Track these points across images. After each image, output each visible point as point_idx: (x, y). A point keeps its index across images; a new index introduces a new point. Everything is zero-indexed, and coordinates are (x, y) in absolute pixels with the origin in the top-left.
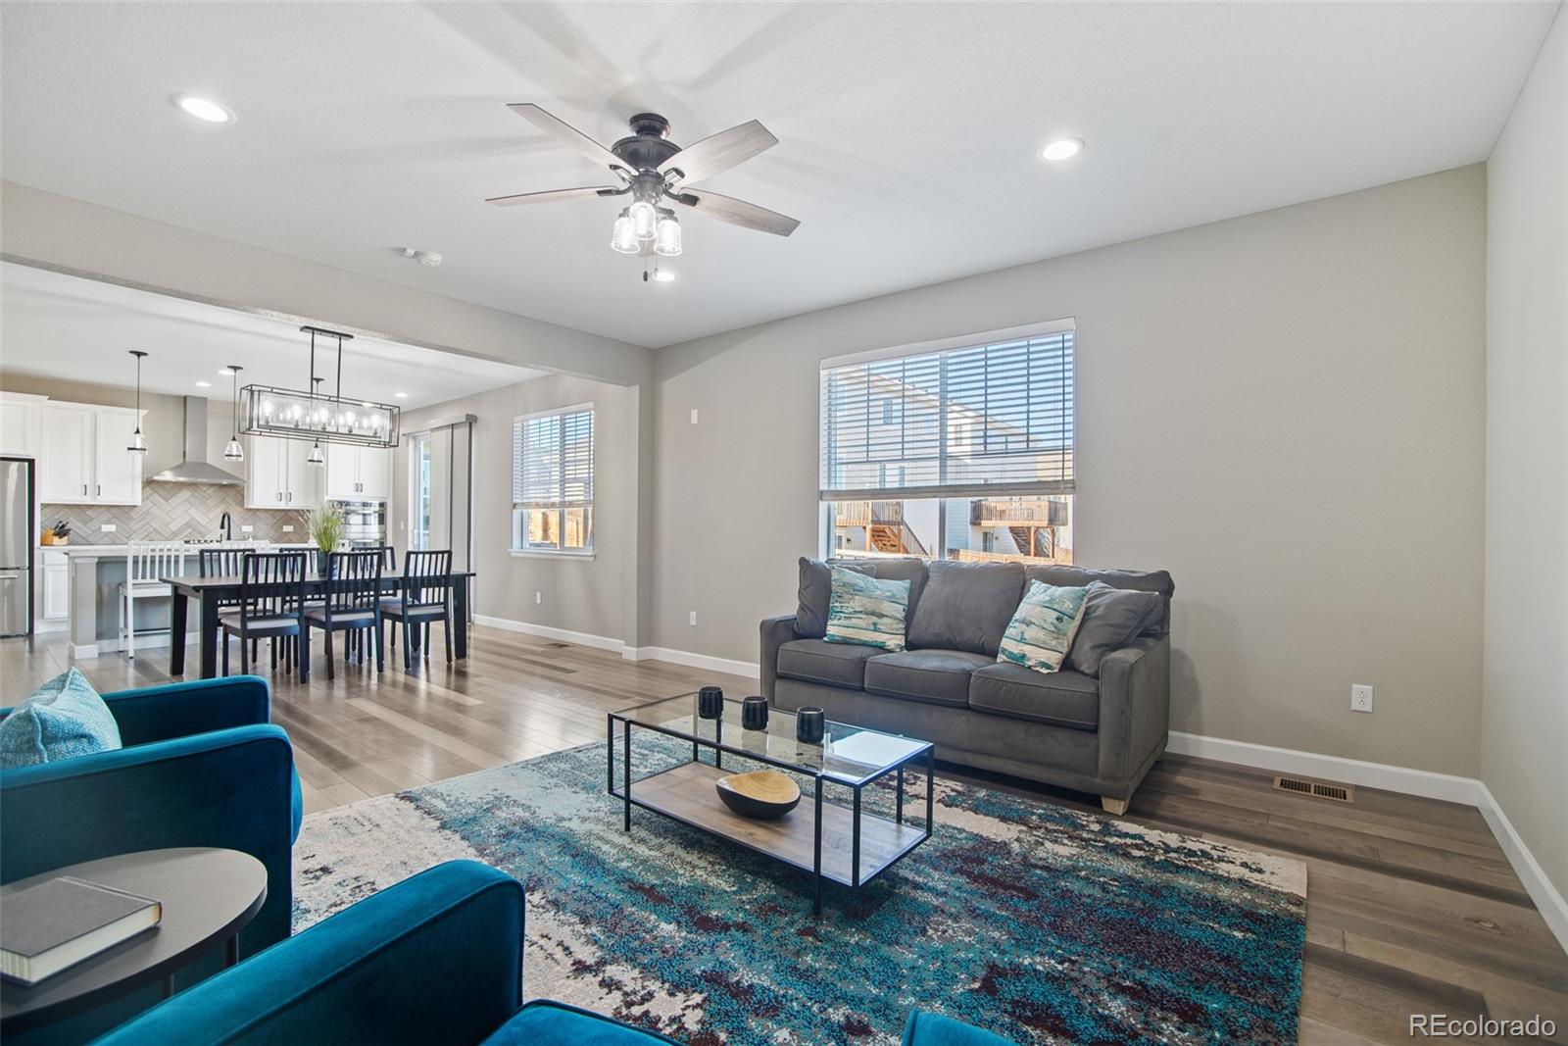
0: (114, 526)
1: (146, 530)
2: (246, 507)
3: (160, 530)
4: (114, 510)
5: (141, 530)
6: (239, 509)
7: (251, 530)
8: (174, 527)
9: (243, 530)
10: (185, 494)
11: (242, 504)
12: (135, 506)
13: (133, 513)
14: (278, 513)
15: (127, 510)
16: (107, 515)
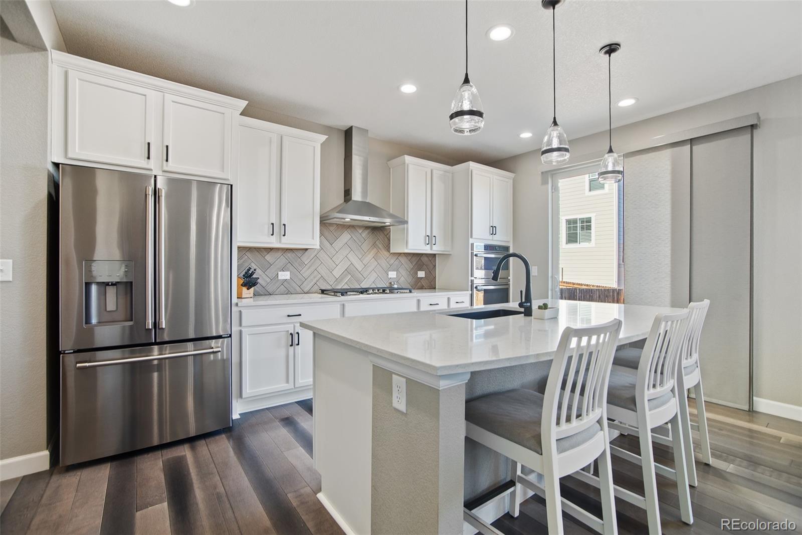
0: (288, 273)
1: (315, 277)
2: (391, 252)
3: (326, 278)
4: (289, 255)
5: (312, 277)
6: (386, 253)
7: (395, 276)
8: (337, 273)
9: (390, 276)
10: (346, 237)
11: (388, 248)
12: (306, 249)
13: (306, 258)
14: (414, 259)
15: (299, 254)
16: (282, 260)
